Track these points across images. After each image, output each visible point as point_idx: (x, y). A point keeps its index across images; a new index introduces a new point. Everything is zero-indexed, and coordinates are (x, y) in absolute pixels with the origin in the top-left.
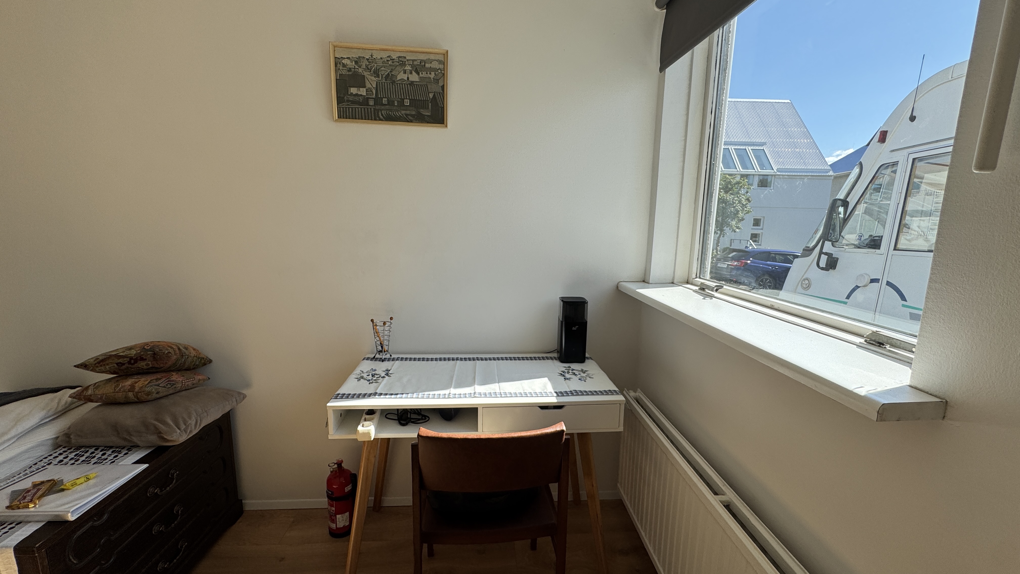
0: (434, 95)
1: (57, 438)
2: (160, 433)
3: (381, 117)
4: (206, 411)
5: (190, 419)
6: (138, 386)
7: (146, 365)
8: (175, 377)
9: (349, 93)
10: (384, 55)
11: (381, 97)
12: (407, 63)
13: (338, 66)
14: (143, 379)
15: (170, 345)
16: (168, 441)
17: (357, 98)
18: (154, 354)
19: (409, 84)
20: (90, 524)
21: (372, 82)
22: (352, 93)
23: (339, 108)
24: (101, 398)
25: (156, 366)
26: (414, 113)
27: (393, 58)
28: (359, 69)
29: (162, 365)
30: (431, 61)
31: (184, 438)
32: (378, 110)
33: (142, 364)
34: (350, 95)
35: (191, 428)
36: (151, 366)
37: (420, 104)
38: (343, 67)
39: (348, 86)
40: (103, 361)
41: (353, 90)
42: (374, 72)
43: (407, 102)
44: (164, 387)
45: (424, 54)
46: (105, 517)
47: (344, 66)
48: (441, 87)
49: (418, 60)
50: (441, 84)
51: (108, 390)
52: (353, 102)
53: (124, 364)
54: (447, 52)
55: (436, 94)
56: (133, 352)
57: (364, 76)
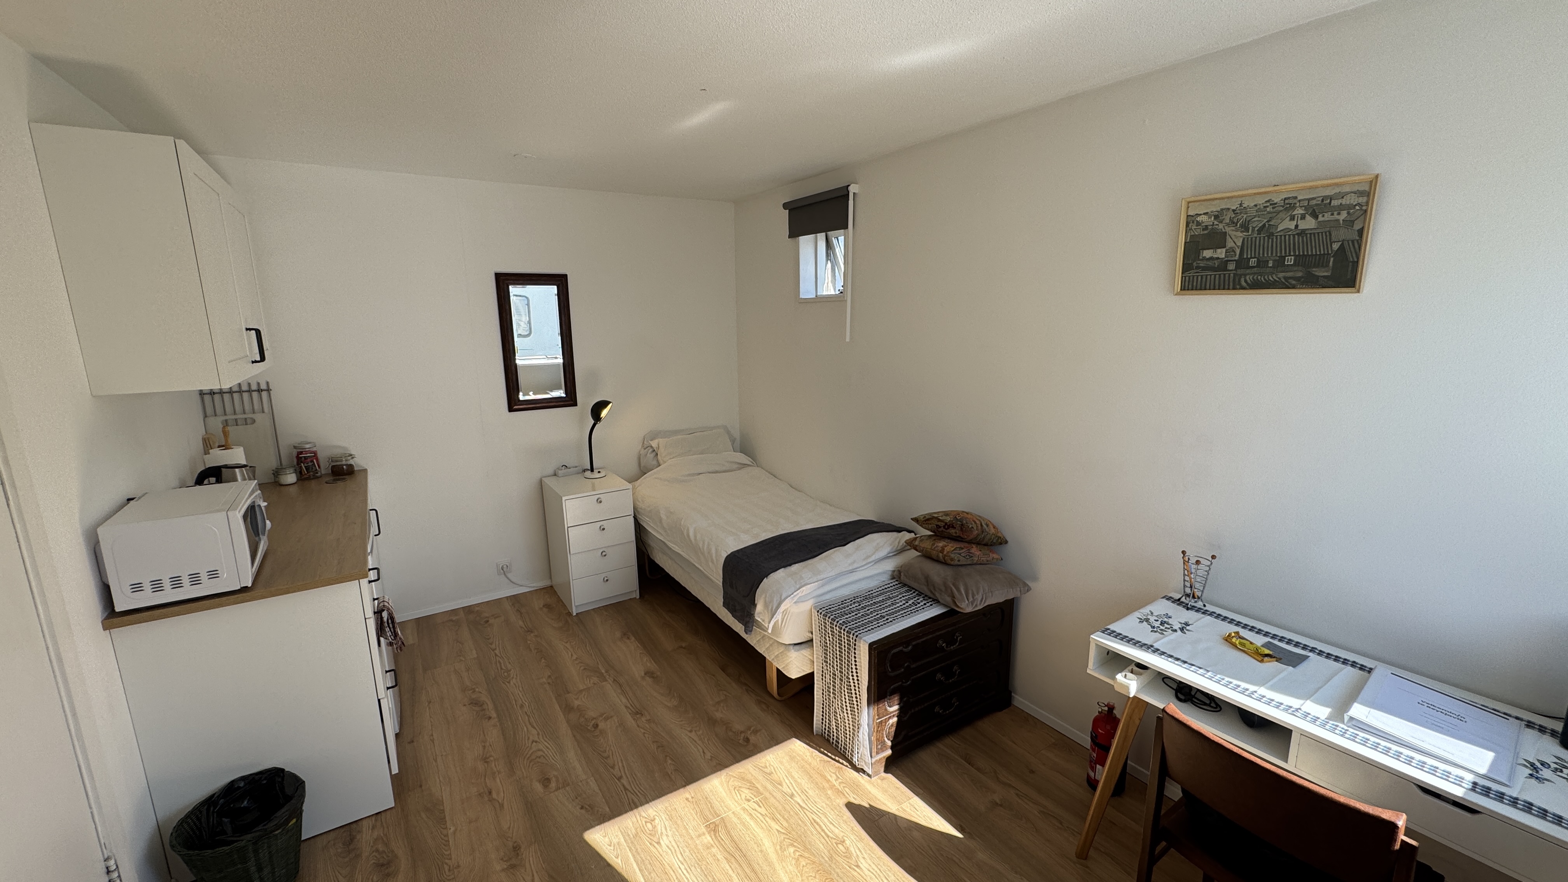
0: (1342, 244)
1: (894, 571)
2: (954, 597)
3: (1244, 284)
4: (991, 592)
5: (978, 594)
6: (947, 549)
7: (956, 533)
8: (975, 550)
9: (1201, 258)
10: (1261, 201)
11: (1247, 258)
12: (1298, 205)
13: (1190, 226)
14: (950, 545)
15: (975, 519)
16: (958, 607)
17: (1210, 263)
18: (962, 525)
19: (1298, 234)
20: (901, 648)
21: (1236, 238)
22: (1204, 257)
23: (1184, 278)
24: (923, 551)
25: (962, 536)
26: (1300, 274)
27: (1275, 202)
28: (1220, 224)
29: (966, 537)
30: (1342, 196)
31: (969, 610)
32: (1241, 275)
33: (952, 531)
34: (1202, 260)
35: (977, 602)
36: (958, 535)
37: (1313, 260)
38: (1197, 226)
39: (1200, 248)
40: (928, 520)
41: (1207, 254)
42: (1241, 226)
43: (1290, 261)
44: (964, 557)
45: (1330, 188)
46: (910, 648)
47: (1198, 224)
48: (1358, 230)
49: (1318, 197)
50: (1357, 226)
51: (927, 545)
52: (1205, 269)
53: (940, 527)
54: (1377, 176)
55: (1346, 243)
56: (948, 519)
57: (1226, 232)
